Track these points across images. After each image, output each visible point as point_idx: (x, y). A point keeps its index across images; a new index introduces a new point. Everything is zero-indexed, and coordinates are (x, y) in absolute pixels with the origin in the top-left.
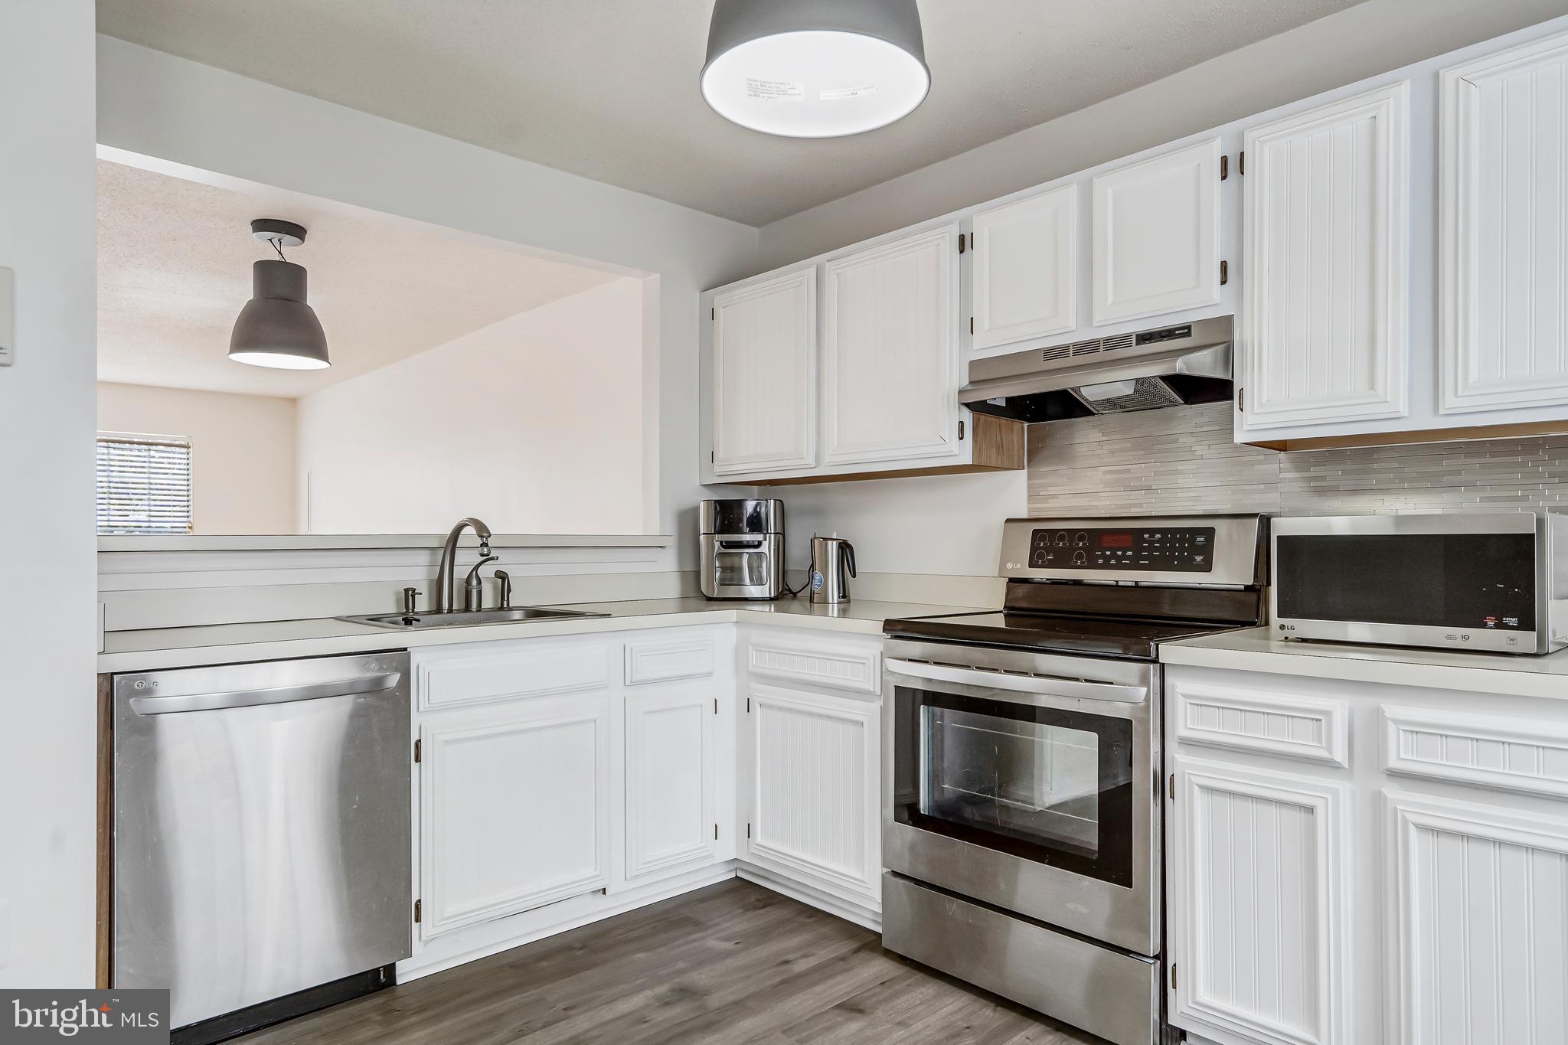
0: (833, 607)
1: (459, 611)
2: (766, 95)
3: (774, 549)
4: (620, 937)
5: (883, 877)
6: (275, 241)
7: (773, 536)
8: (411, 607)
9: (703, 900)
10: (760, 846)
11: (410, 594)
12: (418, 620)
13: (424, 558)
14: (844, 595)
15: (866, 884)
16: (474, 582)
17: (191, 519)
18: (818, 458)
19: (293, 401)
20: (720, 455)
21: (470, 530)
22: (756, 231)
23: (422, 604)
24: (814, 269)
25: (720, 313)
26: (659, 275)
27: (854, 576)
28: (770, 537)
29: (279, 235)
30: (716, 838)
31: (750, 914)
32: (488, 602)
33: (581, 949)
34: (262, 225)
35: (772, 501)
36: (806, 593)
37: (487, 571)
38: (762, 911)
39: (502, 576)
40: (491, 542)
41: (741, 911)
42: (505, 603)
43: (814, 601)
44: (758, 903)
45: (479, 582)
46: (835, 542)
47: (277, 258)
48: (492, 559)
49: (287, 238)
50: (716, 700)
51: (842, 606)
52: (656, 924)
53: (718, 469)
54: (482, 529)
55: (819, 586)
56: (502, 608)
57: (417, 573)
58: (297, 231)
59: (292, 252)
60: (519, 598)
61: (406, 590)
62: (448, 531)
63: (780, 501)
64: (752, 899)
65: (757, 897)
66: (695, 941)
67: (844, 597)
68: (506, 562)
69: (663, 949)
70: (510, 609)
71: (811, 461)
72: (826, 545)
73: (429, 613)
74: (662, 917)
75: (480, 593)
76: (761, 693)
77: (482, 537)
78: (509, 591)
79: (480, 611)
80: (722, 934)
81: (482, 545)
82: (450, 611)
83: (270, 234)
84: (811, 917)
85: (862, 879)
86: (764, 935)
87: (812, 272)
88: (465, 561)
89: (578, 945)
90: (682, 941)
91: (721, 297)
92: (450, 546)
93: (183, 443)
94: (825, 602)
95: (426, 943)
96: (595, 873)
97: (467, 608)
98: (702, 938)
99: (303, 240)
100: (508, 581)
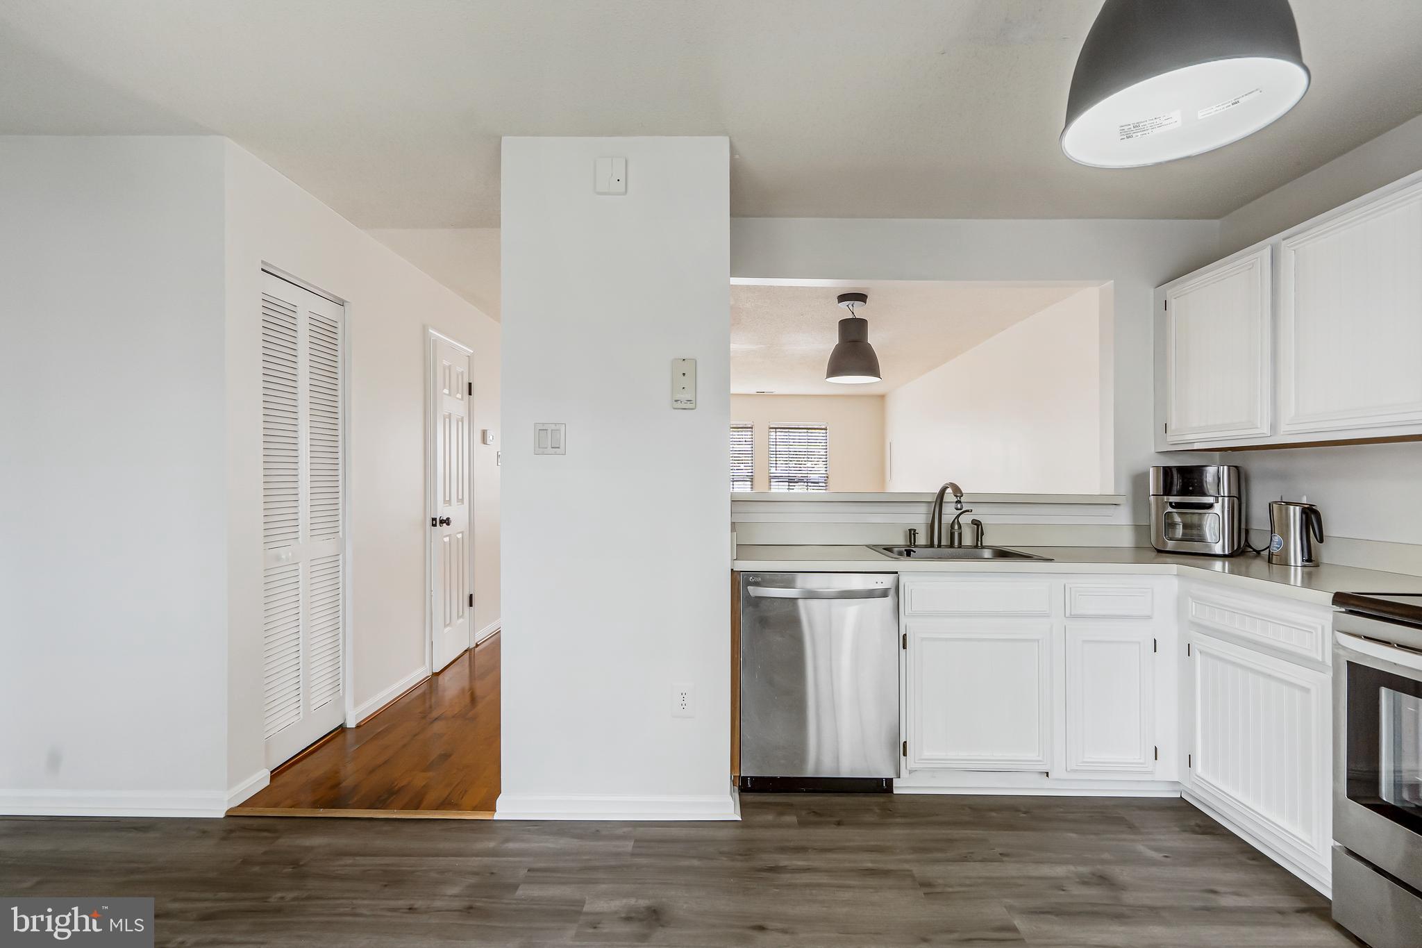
0: (1296, 571)
1: (946, 546)
2: (1139, 134)
3: (1229, 511)
4: (1060, 815)
5: (1333, 849)
6: (850, 306)
7: (1226, 499)
8: (913, 542)
9: (1141, 808)
10: (1198, 776)
11: (912, 533)
12: (915, 552)
13: (923, 509)
14: (1310, 558)
15: (1314, 849)
16: (956, 527)
17: (828, 472)
18: (1274, 427)
19: (882, 397)
20: (1171, 427)
21: (949, 490)
22: (1217, 223)
23: (922, 539)
24: (1269, 249)
25: (1173, 304)
26: (1113, 281)
27: (1321, 541)
28: (1223, 501)
29: (852, 302)
30: (1156, 759)
31: (1187, 835)
32: (968, 540)
33: (1025, 813)
34: (843, 298)
35: (1226, 467)
36: (1266, 553)
37: (965, 519)
38: (1200, 837)
39: (977, 523)
40: (963, 499)
41: (1177, 829)
42: (979, 543)
43: (1276, 561)
44: (1197, 829)
45: (960, 527)
46: (1298, 508)
47: (851, 316)
48: (967, 511)
49: (857, 303)
50: (1155, 640)
51: (1307, 569)
52: (1093, 815)
53: (1171, 438)
54: (957, 491)
55: (1278, 548)
56: (976, 547)
57: (918, 519)
58: (861, 297)
59: (859, 310)
60: (989, 540)
61: (910, 530)
62: (937, 491)
63: (1235, 467)
64: (1193, 823)
65: (1198, 822)
66: (1124, 840)
67: (1309, 560)
68: (980, 513)
69: (1092, 837)
70: (983, 547)
71: (1266, 430)
72: (1287, 510)
73: (926, 546)
74: (1100, 810)
75: (960, 535)
76: (1201, 642)
77: (957, 496)
78: (982, 534)
79: (961, 547)
80: (1153, 843)
81: (956, 502)
82: (939, 546)
83: (847, 303)
84: (1253, 859)
85: (1310, 843)
86: (1196, 859)
87: (1267, 253)
88: (949, 513)
89: (1024, 810)
90: (1112, 836)
91: (1171, 290)
92: (939, 501)
93: (823, 427)
94: (1285, 563)
95: (911, 772)
96: (1038, 759)
97: (951, 545)
98: (1133, 841)
99: (865, 303)
100: (982, 527)
